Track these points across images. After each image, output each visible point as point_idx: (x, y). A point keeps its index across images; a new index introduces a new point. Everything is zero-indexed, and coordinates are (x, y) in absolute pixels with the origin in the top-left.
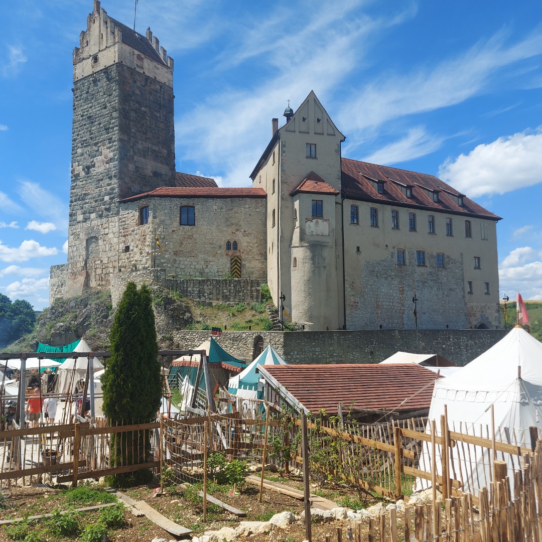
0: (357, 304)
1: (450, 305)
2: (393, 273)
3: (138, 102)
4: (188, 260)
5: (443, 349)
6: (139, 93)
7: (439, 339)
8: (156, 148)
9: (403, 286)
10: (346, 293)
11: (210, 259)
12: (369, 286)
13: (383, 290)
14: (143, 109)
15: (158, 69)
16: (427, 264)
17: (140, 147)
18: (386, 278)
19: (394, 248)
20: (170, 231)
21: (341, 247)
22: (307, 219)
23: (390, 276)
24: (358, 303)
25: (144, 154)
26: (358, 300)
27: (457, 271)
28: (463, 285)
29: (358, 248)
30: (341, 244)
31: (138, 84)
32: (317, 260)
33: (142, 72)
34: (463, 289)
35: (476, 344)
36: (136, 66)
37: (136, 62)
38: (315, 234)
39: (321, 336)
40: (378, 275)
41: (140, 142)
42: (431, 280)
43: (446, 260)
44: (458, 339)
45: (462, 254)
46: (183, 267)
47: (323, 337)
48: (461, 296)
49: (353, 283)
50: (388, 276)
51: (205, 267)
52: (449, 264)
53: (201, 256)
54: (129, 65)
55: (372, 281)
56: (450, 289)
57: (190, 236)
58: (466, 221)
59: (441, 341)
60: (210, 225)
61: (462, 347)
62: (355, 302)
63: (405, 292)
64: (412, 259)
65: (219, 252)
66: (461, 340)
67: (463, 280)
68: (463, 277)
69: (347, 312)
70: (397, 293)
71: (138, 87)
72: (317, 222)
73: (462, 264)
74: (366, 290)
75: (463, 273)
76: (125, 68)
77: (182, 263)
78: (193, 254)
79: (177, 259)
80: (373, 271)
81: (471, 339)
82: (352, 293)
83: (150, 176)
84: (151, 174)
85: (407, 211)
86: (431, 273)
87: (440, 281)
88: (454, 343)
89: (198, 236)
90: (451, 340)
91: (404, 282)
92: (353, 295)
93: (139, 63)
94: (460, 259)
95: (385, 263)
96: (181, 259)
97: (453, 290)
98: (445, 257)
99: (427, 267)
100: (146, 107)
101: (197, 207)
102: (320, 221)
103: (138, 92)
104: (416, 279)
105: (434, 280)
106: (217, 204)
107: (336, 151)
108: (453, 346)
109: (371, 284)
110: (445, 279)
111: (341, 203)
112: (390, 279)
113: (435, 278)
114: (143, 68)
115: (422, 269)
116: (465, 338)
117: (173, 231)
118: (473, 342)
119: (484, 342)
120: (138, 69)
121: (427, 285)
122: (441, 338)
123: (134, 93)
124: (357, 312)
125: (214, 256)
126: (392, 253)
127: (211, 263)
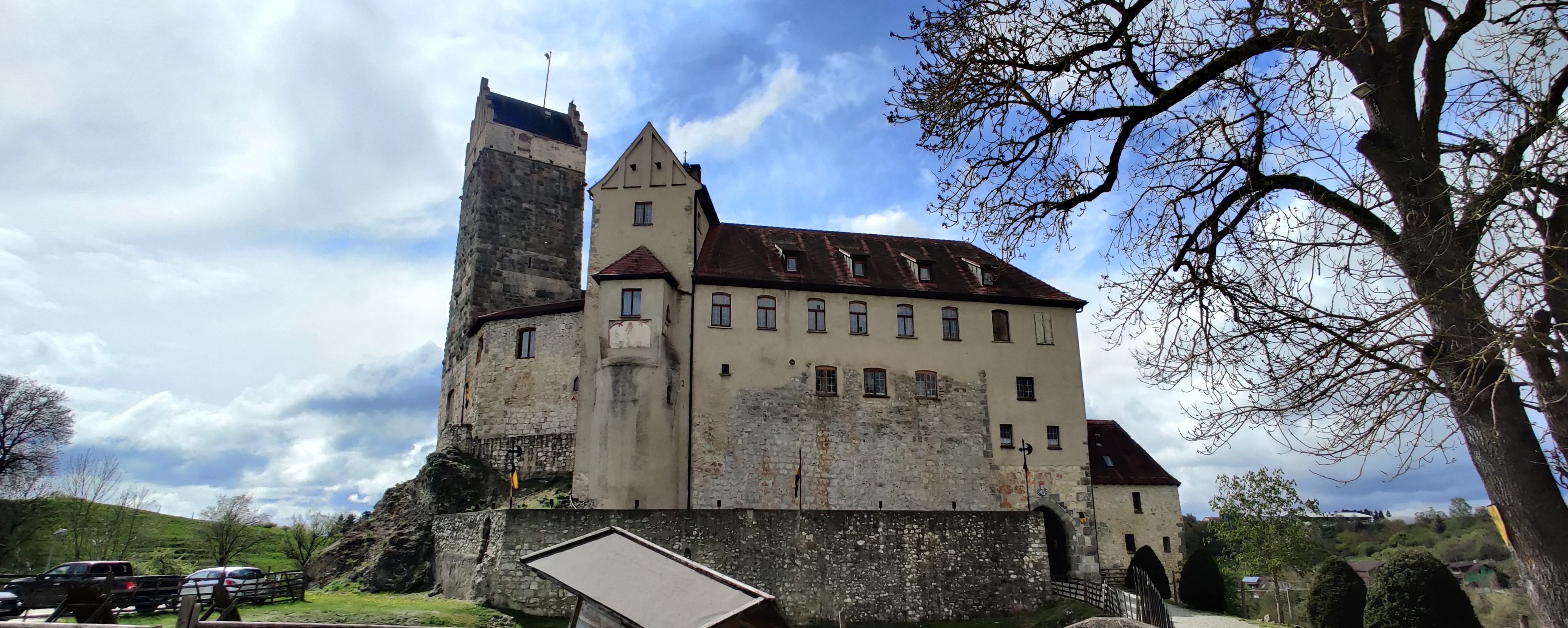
0: (717, 467)
1: (948, 469)
2: (804, 411)
3: (517, 198)
4: (522, 410)
5: (857, 548)
6: (519, 184)
7: (851, 528)
8: (546, 258)
9: (826, 433)
10: (695, 447)
11: (551, 407)
12: (746, 435)
13: (779, 442)
14: (525, 205)
15: (557, 149)
16: (891, 392)
17: (514, 257)
18: (786, 420)
19: (809, 365)
20: (503, 368)
21: (688, 367)
22: (613, 321)
23: (797, 416)
24: (720, 465)
25: (523, 266)
26: (720, 459)
27: (969, 404)
28: (988, 430)
29: (725, 369)
30: (689, 361)
31: (519, 172)
32: (620, 389)
33: (527, 155)
34: (987, 439)
35: (944, 539)
36: (516, 150)
37: (517, 143)
38: (625, 346)
39: (583, 518)
40: (767, 413)
41: (515, 251)
42: (898, 423)
43: (941, 384)
44: (897, 530)
45: (983, 374)
46: (514, 422)
47: (586, 520)
48: (981, 454)
49: (710, 429)
50: (792, 415)
51: (543, 420)
52: (949, 392)
53: (539, 404)
54: (503, 149)
55: (753, 425)
56: (951, 440)
57: (526, 374)
58: (993, 312)
59: (853, 533)
60: (553, 356)
61: (907, 546)
62: (714, 464)
63: (832, 445)
64: (851, 383)
65: (563, 395)
66: (906, 531)
67: (986, 422)
68: (987, 415)
69: (696, 482)
70: (811, 447)
71: (518, 178)
72: (630, 325)
73: (983, 391)
74: (740, 442)
75: (986, 409)
76: (497, 154)
77: (514, 416)
78: (529, 402)
79: (508, 410)
80: (756, 408)
81: (931, 530)
82: (708, 447)
83: (530, 298)
84: (533, 294)
85: (845, 298)
86: (899, 410)
87: (922, 424)
88: (887, 537)
89: (537, 373)
90: (880, 530)
91: (827, 427)
92: (710, 452)
93: (523, 145)
94: (979, 382)
95: (786, 393)
96: (513, 410)
97: (958, 441)
98: (938, 378)
99: (889, 397)
100: (530, 202)
101: (539, 328)
102: (635, 323)
103: (516, 183)
104: (861, 421)
105: (906, 422)
106: (566, 322)
107: (686, 210)
108: (885, 543)
109: (750, 430)
110: (937, 419)
111: (691, 292)
112: (795, 421)
113: (909, 419)
114: (529, 151)
115: (877, 403)
116: (915, 526)
117: (507, 368)
118: (936, 537)
119: (965, 535)
120: (520, 154)
121: (888, 430)
122: (855, 526)
123: (509, 186)
124: (716, 481)
125: (556, 402)
126: (804, 374)
127: (552, 414)
